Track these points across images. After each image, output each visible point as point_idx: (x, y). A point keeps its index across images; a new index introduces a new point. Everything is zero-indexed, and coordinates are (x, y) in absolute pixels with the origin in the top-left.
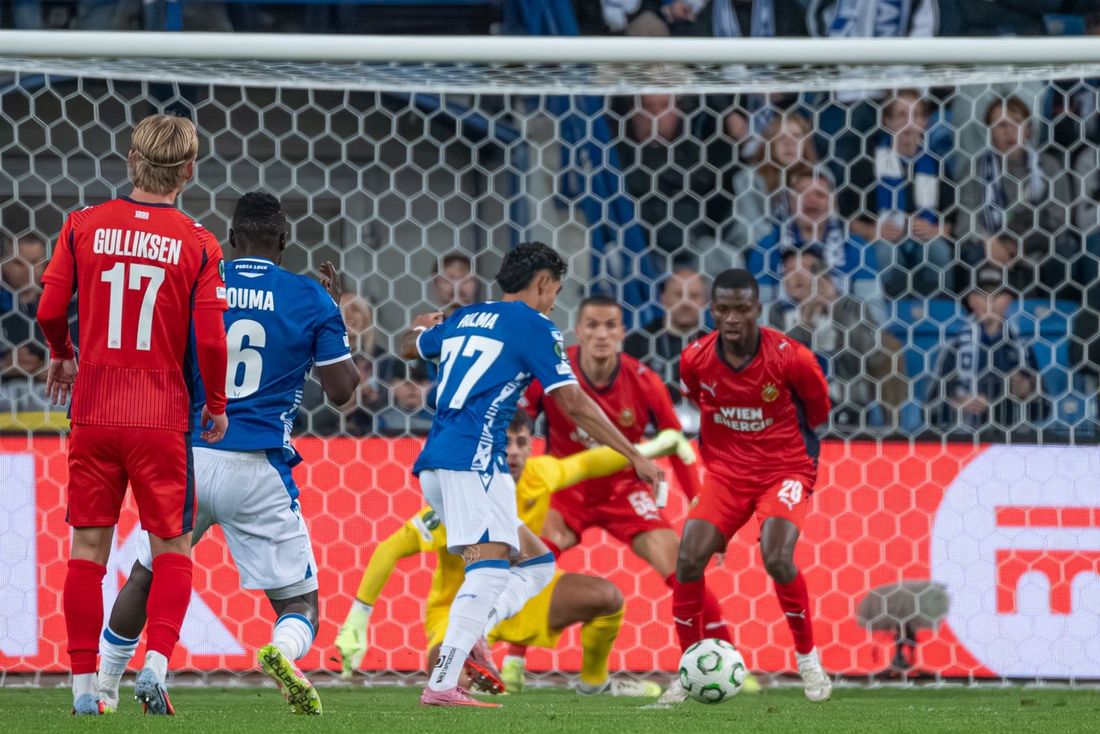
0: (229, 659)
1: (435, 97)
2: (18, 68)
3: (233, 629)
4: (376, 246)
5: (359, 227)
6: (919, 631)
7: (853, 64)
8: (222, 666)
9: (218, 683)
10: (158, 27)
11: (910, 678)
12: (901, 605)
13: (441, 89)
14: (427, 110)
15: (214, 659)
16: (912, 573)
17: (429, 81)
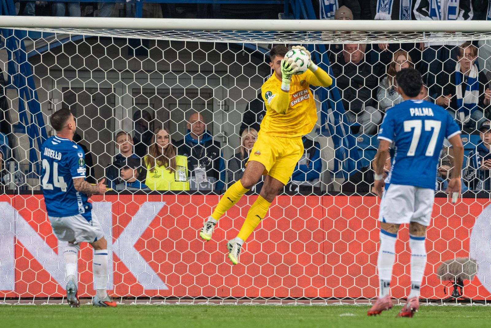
0: (161, 291)
1: (254, 45)
2: (71, 33)
3: (163, 279)
4: (227, 110)
5: (221, 102)
6: (464, 281)
7: (438, 31)
8: (158, 294)
9: (157, 303)
10: (132, 15)
11: (459, 301)
12: (455, 269)
13: (256, 42)
14: (250, 51)
15: (155, 291)
16: (460, 254)
17: (250, 38)
